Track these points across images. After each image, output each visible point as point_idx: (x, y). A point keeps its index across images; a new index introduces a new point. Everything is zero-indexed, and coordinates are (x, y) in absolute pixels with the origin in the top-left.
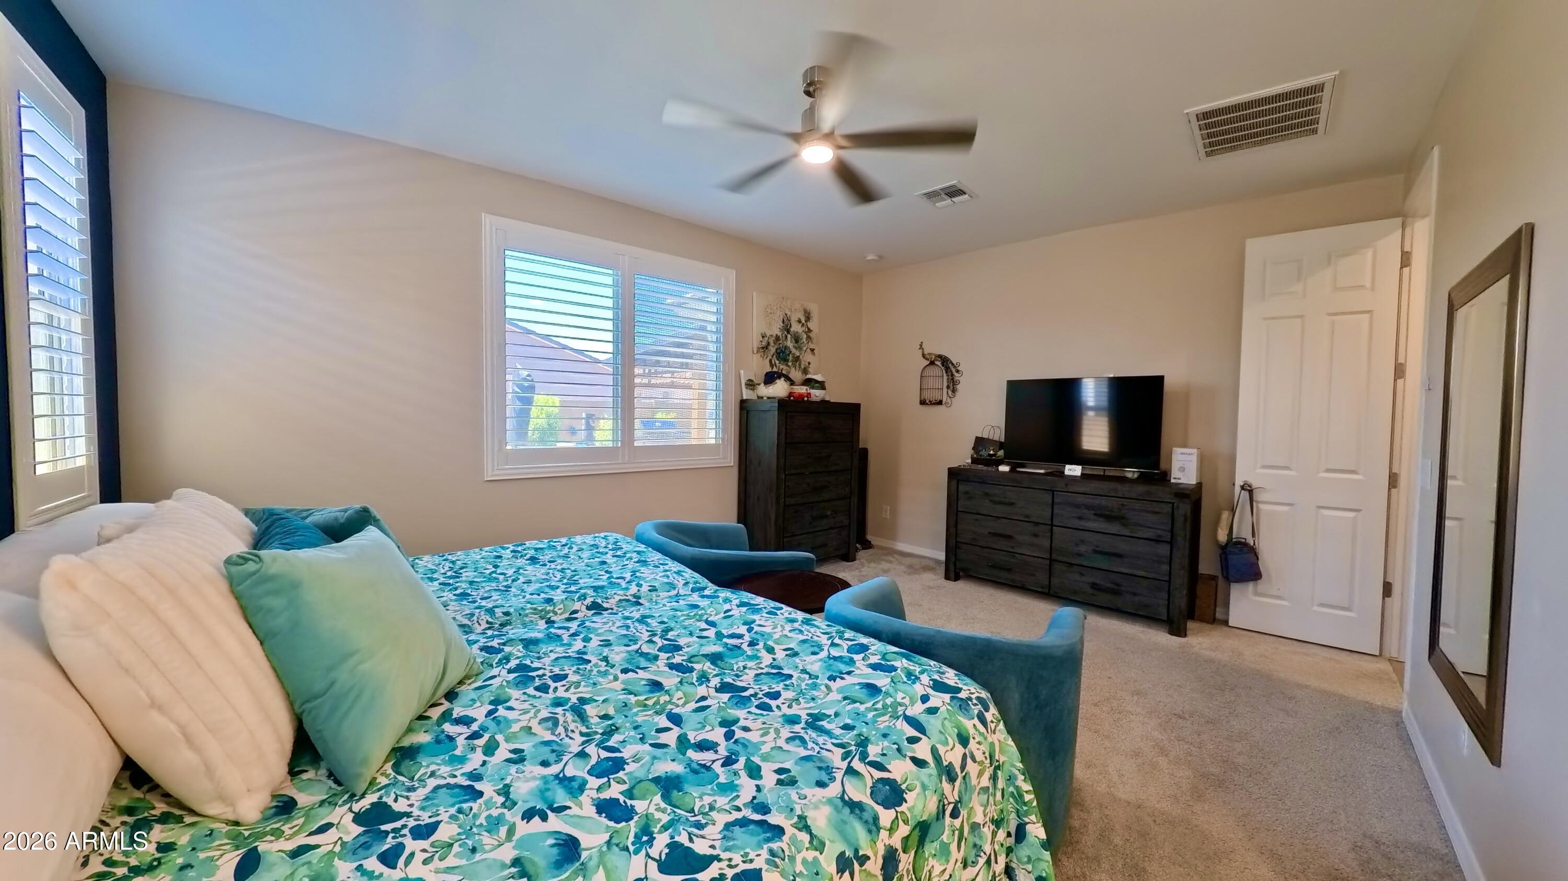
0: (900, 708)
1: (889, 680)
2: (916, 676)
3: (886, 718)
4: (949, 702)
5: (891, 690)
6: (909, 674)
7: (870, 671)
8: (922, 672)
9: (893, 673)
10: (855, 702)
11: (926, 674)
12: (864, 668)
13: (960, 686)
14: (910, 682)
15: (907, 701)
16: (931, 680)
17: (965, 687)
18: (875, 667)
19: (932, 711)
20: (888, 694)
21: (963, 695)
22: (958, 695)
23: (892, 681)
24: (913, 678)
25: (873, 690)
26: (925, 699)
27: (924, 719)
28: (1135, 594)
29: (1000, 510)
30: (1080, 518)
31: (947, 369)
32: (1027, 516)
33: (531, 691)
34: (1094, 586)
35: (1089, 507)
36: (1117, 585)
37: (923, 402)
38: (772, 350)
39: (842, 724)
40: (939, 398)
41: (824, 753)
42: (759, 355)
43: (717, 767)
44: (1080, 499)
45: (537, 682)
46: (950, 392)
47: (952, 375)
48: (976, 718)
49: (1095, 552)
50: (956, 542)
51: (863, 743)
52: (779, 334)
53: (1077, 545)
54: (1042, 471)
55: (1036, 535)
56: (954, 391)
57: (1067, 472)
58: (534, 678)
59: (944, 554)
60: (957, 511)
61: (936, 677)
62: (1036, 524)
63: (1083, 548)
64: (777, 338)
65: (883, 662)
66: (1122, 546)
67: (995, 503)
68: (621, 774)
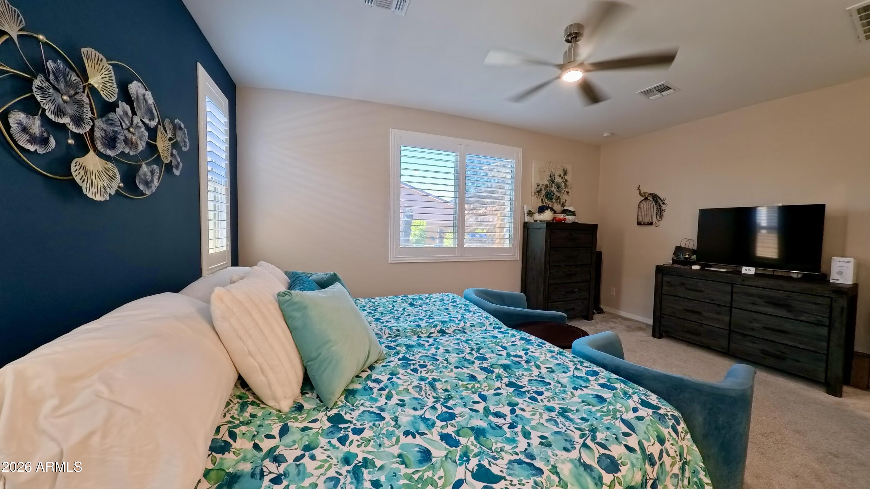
0: (618, 413)
1: (612, 395)
2: (629, 395)
3: (609, 417)
4: (652, 414)
5: (613, 401)
6: (625, 393)
7: (599, 387)
8: (634, 393)
9: (615, 391)
10: (589, 405)
11: (636, 395)
12: (595, 385)
13: (660, 405)
14: (625, 398)
15: (623, 409)
16: (640, 399)
17: (663, 407)
18: (603, 386)
19: (640, 419)
20: (610, 403)
21: (662, 412)
22: (659, 411)
23: (614, 396)
24: (627, 396)
25: (601, 399)
26: (635, 410)
27: (634, 422)
28: (798, 361)
29: (692, 295)
30: (754, 304)
31: (656, 202)
32: (713, 300)
33: (409, 371)
34: (763, 351)
35: (760, 297)
36: (783, 353)
37: (639, 224)
38: (543, 193)
39: (580, 417)
40: (651, 221)
41: (569, 432)
42: (535, 196)
43: (505, 427)
44: (754, 291)
45: (412, 367)
46: (658, 217)
47: (660, 206)
48: (670, 428)
49: (765, 328)
50: (661, 314)
51: (593, 430)
52: (548, 183)
53: (750, 322)
54: (725, 270)
55: (719, 313)
56: (661, 216)
57: (743, 271)
58: (410, 365)
59: (652, 321)
60: (662, 293)
61: (643, 397)
62: (719, 305)
63: (755, 325)
64: (546, 186)
65: (608, 384)
66: (788, 326)
67: (689, 290)
68: (453, 422)
